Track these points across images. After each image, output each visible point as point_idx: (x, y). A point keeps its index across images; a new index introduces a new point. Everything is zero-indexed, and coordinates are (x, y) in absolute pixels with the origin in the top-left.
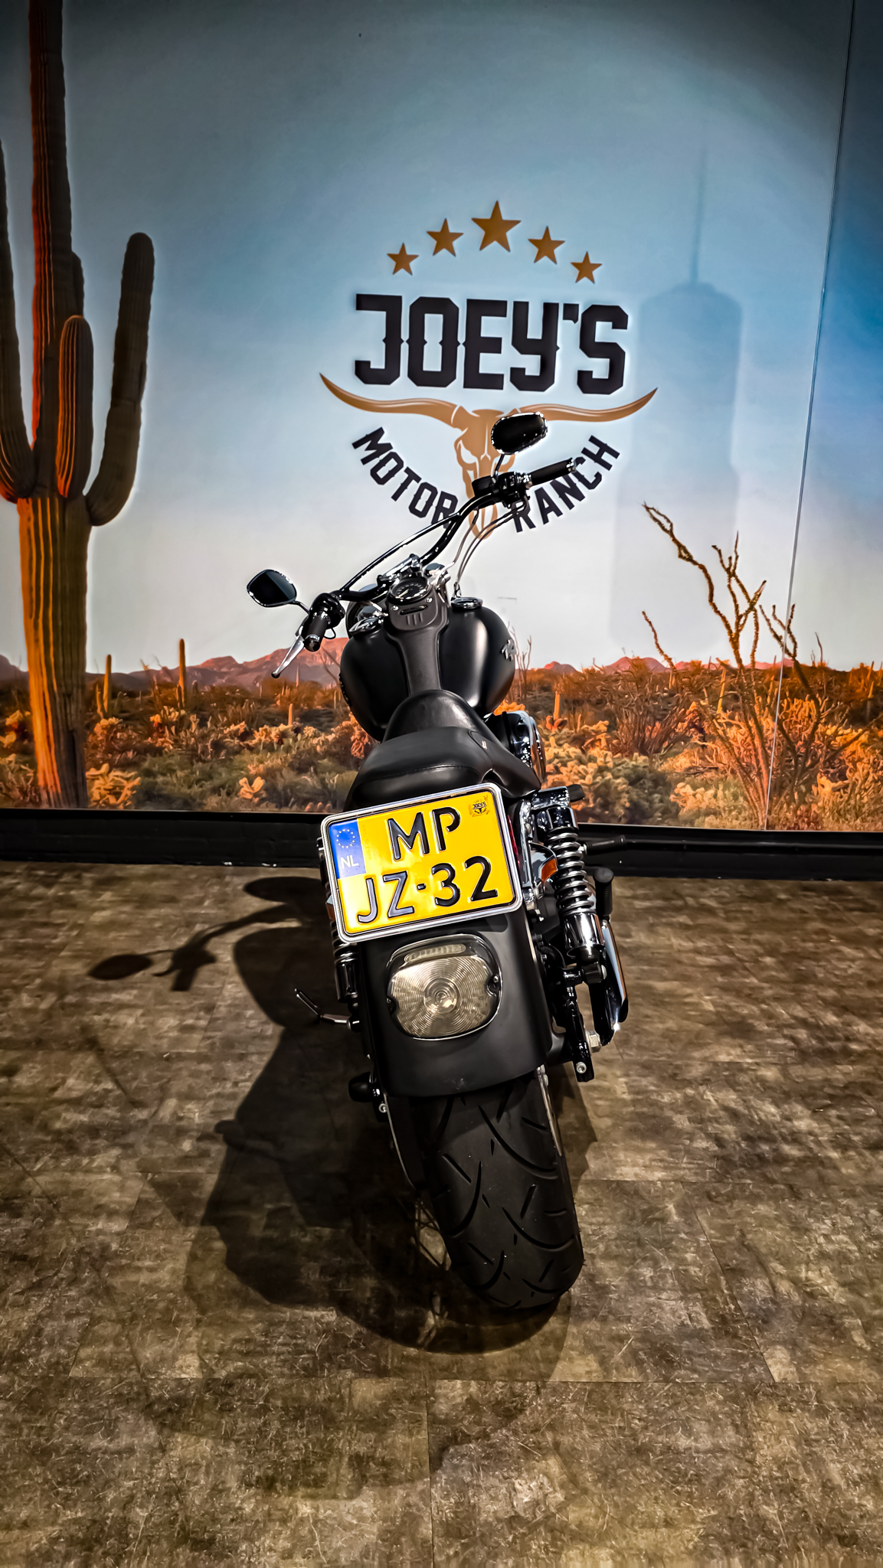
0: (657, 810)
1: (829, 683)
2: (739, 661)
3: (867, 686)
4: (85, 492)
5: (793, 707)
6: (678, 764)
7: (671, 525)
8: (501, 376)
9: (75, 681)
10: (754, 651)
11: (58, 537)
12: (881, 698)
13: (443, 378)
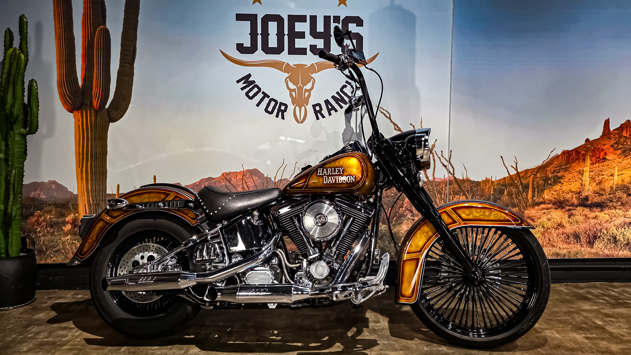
1: (471, 187)
2: (427, 177)
3: (490, 188)
4: (107, 107)
5: (455, 199)
6: (401, 229)
7: (390, 115)
8: (306, 49)
9: (101, 198)
10: (434, 173)
11: (93, 128)
12: (497, 194)
13: (278, 50)
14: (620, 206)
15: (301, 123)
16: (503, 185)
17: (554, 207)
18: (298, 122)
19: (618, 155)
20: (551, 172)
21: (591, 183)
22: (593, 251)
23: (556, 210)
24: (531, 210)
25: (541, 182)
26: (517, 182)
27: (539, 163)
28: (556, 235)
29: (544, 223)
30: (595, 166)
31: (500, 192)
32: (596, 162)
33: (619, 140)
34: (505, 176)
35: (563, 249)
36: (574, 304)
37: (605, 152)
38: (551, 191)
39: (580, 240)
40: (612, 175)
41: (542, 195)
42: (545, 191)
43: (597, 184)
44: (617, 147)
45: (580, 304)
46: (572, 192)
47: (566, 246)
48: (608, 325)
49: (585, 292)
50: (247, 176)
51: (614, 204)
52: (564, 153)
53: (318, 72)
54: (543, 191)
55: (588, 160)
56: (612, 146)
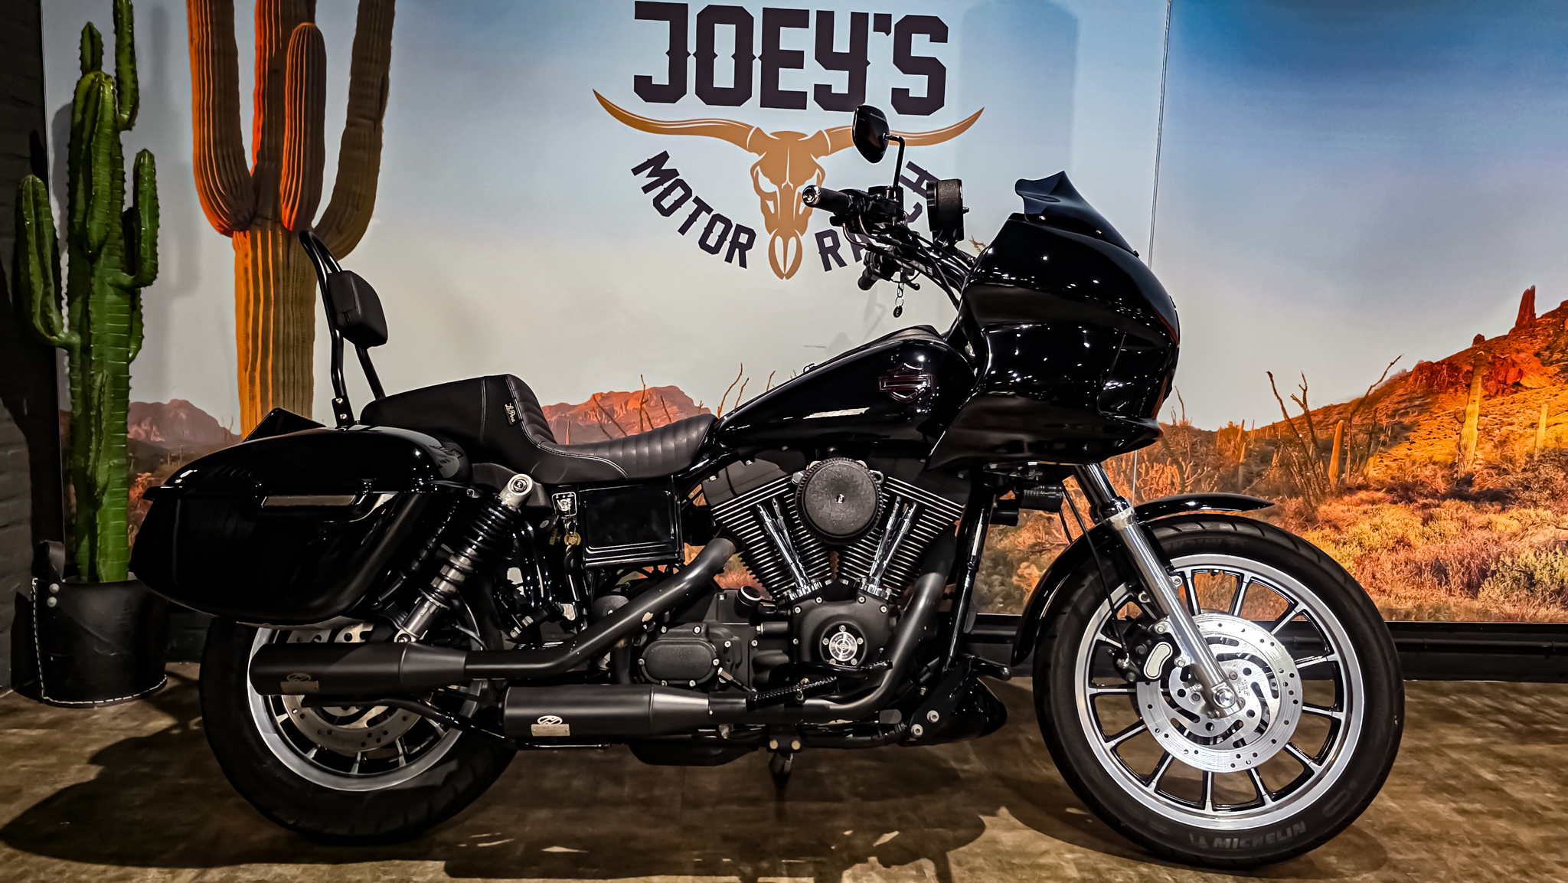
0: (996, 595)
1: (1193, 444)
3: (1237, 448)
4: (315, 223)
5: (1152, 473)
6: (1020, 540)
8: (805, 94)
11: (281, 277)
12: (1256, 463)
13: (737, 96)
14: (1547, 499)
15: (787, 278)
16: (1269, 443)
17: (1389, 497)
18: (780, 275)
19: (1550, 377)
20: (1386, 414)
21: (1481, 442)
22: (1477, 605)
23: (1394, 506)
24: (1334, 504)
25: (1362, 437)
26: (1305, 436)
27: (1360, 392)
28: (1389, 566)
29: (1365, 536)
30: (1493, 401)
31: (1261, 459)
32: (1497, 393)
33: (1555, 342)
34: (1277, 421)
35: (1405, 598)
36: (1429, 731)
37: (1520, 370)
38: (1384, 460)
39: (1446, 578)
40: (1532, 425)
41: (1361, 468)
42: (1371, 460)
43: (1495, 447)
44: (1550, 357)
45: (1443, 731)
46: (1434, 463)
47: (1412, 592)
48: (1510, 783)
49: (1452, 702)
50: (652, 404)
51: (1534, 494)
52: (1421, 368)
53: (832, 152)
54: (1364, 458)
55: (1476, 388)
56: (1537, 355)
